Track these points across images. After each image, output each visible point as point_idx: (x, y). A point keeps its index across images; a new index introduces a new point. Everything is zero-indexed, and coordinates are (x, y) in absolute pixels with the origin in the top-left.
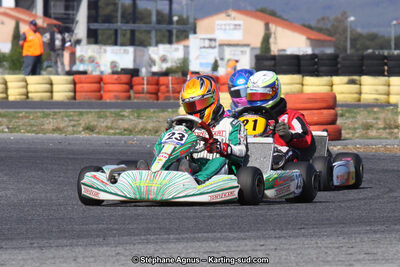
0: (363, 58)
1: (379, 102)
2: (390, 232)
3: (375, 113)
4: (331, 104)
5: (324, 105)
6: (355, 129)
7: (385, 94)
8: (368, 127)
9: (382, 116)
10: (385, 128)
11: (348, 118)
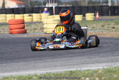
0: (33, 8)
1: (38, 22)
2: (40, 60)
3: (37, 25)
4: (23, 22)
5: (21, 23)
6: (31, 30)
7: (40, 19)
8: (35, 29)
9: (39, 25)
10: (40, 29)
11: (29, 27)
